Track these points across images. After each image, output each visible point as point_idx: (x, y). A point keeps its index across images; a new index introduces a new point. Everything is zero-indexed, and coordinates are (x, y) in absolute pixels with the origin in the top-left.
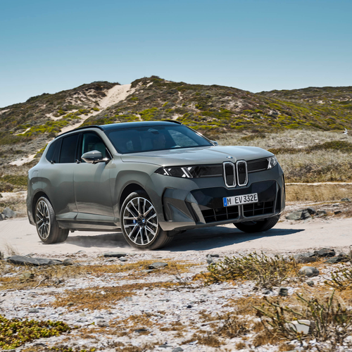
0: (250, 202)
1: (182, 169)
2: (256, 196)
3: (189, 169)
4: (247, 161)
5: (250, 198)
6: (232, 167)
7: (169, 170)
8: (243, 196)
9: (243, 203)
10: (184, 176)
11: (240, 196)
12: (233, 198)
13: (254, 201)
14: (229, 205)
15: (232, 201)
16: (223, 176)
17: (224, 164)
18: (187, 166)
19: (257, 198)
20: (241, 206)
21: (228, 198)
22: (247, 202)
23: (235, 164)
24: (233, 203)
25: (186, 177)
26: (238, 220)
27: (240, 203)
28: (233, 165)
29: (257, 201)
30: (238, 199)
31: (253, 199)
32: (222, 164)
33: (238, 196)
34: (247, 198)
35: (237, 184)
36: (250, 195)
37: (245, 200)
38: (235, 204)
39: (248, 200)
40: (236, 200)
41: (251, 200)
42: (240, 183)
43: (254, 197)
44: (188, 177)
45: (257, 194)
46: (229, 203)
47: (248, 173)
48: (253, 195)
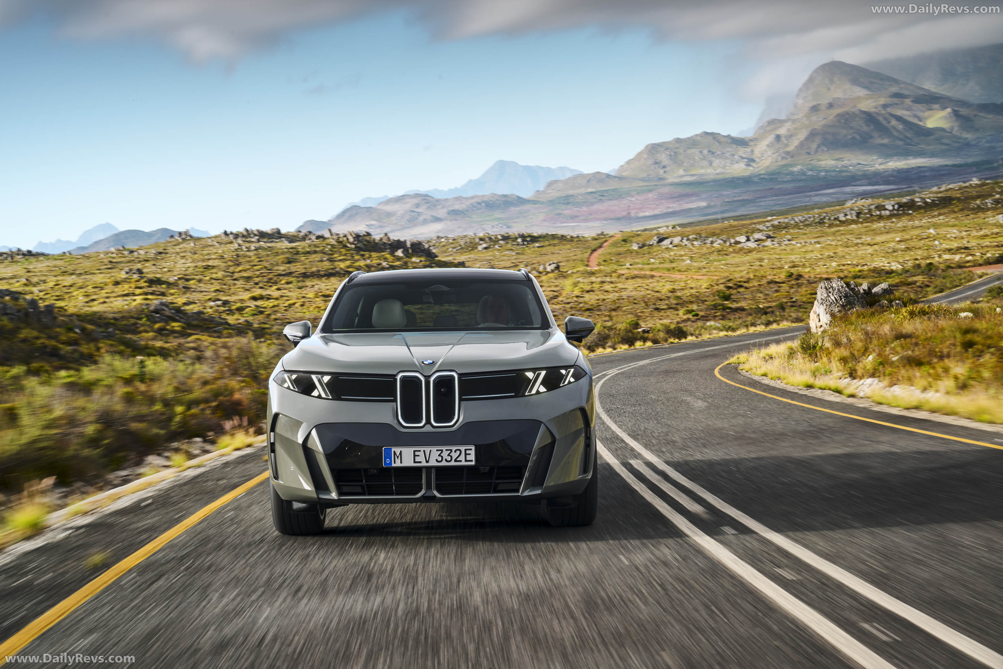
0: (453, 463)
1: (314, 377)
2: (473, 452)
3: (326, 379)
4: (460, 375)
5: (455, 455)
6: (419, 383)
7: (293, 377)
8: (434, 449)
9: (433, 463)
10: (315, 393)
11: (427, 449)
12: (407, 452)
13: (464, 463)
14: (398, 464)
15: (406, 457)
16: (395, 401)
17: (401, 375)
18: (323, 374)
19: (472, 457)
20: (429, 469)
21: (397, 450)
22: (444, 463)
23: (427, 378)
24: (408, 462)
25: (319, 397)
27: (424, 464)
28: (423, 379)
29: (473, 463)
30: (422, 454)
31: (462, 458)
32: (394, 376)
33: (422, 449)
34: (445, 454)
35: (428, 422)
36: (454, 448)
37: (440, 459)
38: (412, 464)
39: (449, 458)
40: (415, 456)
41: (456, 461)
42: (436, 421)
43: (466, 454)
44: (323, 395)
45: (473, 448)
46: (398, 461)
47: (460, 400)
48: (463, 448)
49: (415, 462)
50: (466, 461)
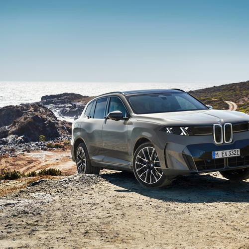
0: (234, 156)
1: (181, 128)
2: (239, 151)
3: (186, 128)
4: (232, 124)
5: (234, 152)
6: (220, 128)
7: (171, 129)
8: (228, 151)
9: (228, 156)
10: (182, 134)
11: (226, 151)
12: (220, 153)
13: (237, 155)
14: (217, 157)
15: (219, 155)
16: (213, 135)
17: (214, 125)
18: (185, 126)
19: (239, 153)
20: (226, 158)
21: (217, 152)
22: (231, 156)
23: (223, 126)
24: (220, 156)
26: (223, 169)
27: (225, 156)
28: (221, 126)
29: (239, 155)
30: (224, 153)
31: (236, 153)
32: (212, 125)
33: (224, 151)
34: (231, 153)
35: (224, 141)
36: (234, 150)
38: (221, 157)
39: (233, 154)
40: (222, 154)
42: (226, 141)
44: (185, 134)
45: (239, 149)
47: (233, 133)
48: (236, 150)
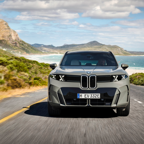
0: (94, 98)
1: (60, 76)
4: (97, 76)
5: (95, 96)
6: (86, 78)
7: (55, 76)
8: (90, 94)
9: (89, 98)
10: (60, 80)
11: (88, 94)
13: (97, 98)
14: (81, 98)
15: (83, 96)
16: (80, 82)
17: (82, 76)
18: (62, 75)
19: (99, 96)
21: (81, 94)
22: (92, 98)
23: (89, 77)
27: (87, 98)
29: (99, 98)
30: (87, 95)
31: (97, 96)
32: (80, 76)
33: (87, 94)
34: (93, 96)
35: (89, 87)
36: (95, 94)
37: (91, 97)
39: (93, 97)
40: (85, 96)
41: (95, 97)
43: (98, 96)
44: (62, 80)
45: (100, 94)
46: (81, 97)
47: (97, 82)
48: (97, 94)
49: (85, 97)
50: (98, 97)
